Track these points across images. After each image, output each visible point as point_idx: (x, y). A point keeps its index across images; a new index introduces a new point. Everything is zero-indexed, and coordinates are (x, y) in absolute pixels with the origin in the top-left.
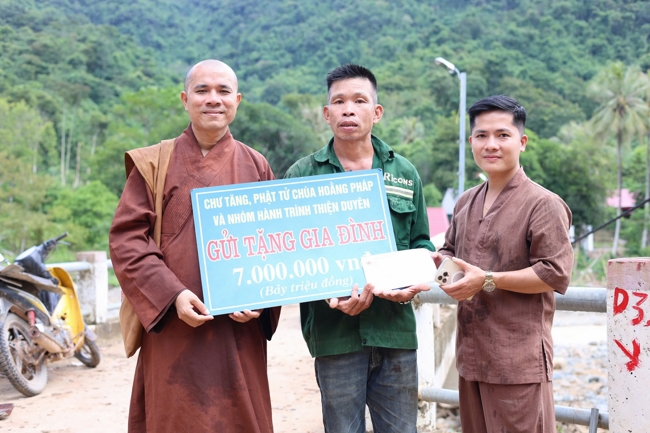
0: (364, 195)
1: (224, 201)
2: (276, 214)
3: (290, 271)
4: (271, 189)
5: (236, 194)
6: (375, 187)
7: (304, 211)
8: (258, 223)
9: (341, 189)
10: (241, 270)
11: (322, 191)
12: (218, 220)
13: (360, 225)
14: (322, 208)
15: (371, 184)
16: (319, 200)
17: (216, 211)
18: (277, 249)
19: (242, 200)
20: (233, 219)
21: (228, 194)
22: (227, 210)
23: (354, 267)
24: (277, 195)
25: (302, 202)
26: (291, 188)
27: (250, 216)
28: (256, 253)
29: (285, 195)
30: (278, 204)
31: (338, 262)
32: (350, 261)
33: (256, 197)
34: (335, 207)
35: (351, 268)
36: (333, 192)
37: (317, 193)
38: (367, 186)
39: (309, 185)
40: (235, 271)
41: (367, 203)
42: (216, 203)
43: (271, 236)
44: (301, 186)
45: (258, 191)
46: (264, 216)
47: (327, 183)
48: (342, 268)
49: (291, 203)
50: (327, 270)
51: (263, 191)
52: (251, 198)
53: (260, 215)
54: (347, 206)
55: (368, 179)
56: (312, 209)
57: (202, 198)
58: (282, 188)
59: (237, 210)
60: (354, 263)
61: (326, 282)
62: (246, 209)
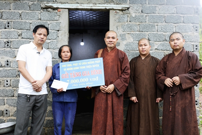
0: (98, 64)
1: (66, 65)
2: (78, 68)
4: (77, 63)
5: (69, 64)
7: (84, 67)
10: (69, 81)
11: (88, 63)
12: (65, 70)
13: (96, 71)
14: (88, 67)
15: (100, 61)
16: (88, 65)
17: (64, 68)
18: (77, 76)
19: (70, 65)
20: (68, 69)
21: (67, 64)
22: (67, 67)
23: (94, 80)
24: (78, 64)
25: (83, 65)
26: (81, 62)
27: (72, 69)
28: (72, 77)
29: (80, 64)
30: (78, 66)
31: (90, 79)
32: (93, 79)
34: (91, 66)
35: (93, 80)
36: (91, 63)
37: (87, 63)
39: (86, 62)
40: (67, 81)
42: (64, 66)
43: (76, 73)
44: (84, 62)
45: (74, 63)
46: (75, 68)
47: (90, 61)
48: (91, 80)
49: (81, 66)
50: (88, 81)
51: (75, 63)
52: (72, 65)
53: (74, 68)
54: (94, 66)
56: (86, 67)
57: (62, 65)
58: (79, 62)
59: (69, 67)
60: (94, 79)
61: (87, 84)
62: (71, 67)
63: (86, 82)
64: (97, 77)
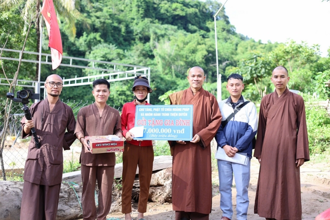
0: (186, 112)
2: (159, 115)
3: (160, 131)
4: (159, 108)
6: (190, 110)
7: (167, 115)
8: (153, 117)
9: (180, 110)
10: (146, 129)
11: (174, 110)
12: (142, 114)
13: (183, 121)
14: (173, 115)
15: (189, 109)
16: (173, 112)
17: (142, 112)
18: (157, 124)
19: (150, 110)
20: (147, 115)
21: (146, 108)
22: (145, 112)
25: (167, 112)
26: (165, 108)
27: (151, 114)
28: (151, 125)
29: (163, 110)
30: (160, 112)
31: (174, 130)
33: (154, 109)
34: (177, 114)
36: (177, 110)
38: (187, 110)
41: (186, 114)
42: (142, 110)
43: (156, 121)
45: (155, 107)
46: (155, 115)
47: (176, 108)
48: (175, 132)
49: (164, 112)
50: (170, 132)
51: (157, 108)
52: (153, 109)
54: (180, 115)
55: (188, 107)
56: (170, 114)
57: (139, 108)
58: (162, 107)
59: (148, 112)
60: (179, 132)
61: (169, 136)
62: (151, 112)
63: (167, 134)
64: (183, 129)
